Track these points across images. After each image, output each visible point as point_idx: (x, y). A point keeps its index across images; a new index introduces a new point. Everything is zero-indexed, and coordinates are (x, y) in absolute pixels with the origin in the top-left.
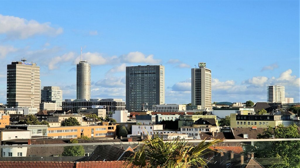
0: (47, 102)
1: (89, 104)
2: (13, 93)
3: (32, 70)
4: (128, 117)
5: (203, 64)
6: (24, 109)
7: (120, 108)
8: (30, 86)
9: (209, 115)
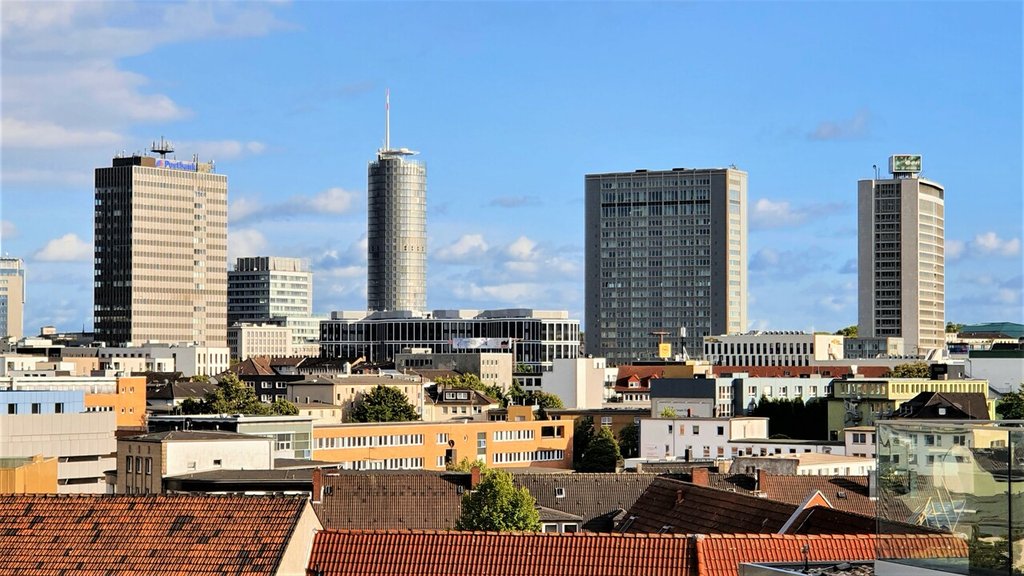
0: (253, 322)
1: (431, 331)
2: (120, 284)
3: (196, 189)
4: (608, 385)
5: (907, 163)
6: (174, 351)
7: (559, 347)
8: (189, 257)
9: (957, 378)
